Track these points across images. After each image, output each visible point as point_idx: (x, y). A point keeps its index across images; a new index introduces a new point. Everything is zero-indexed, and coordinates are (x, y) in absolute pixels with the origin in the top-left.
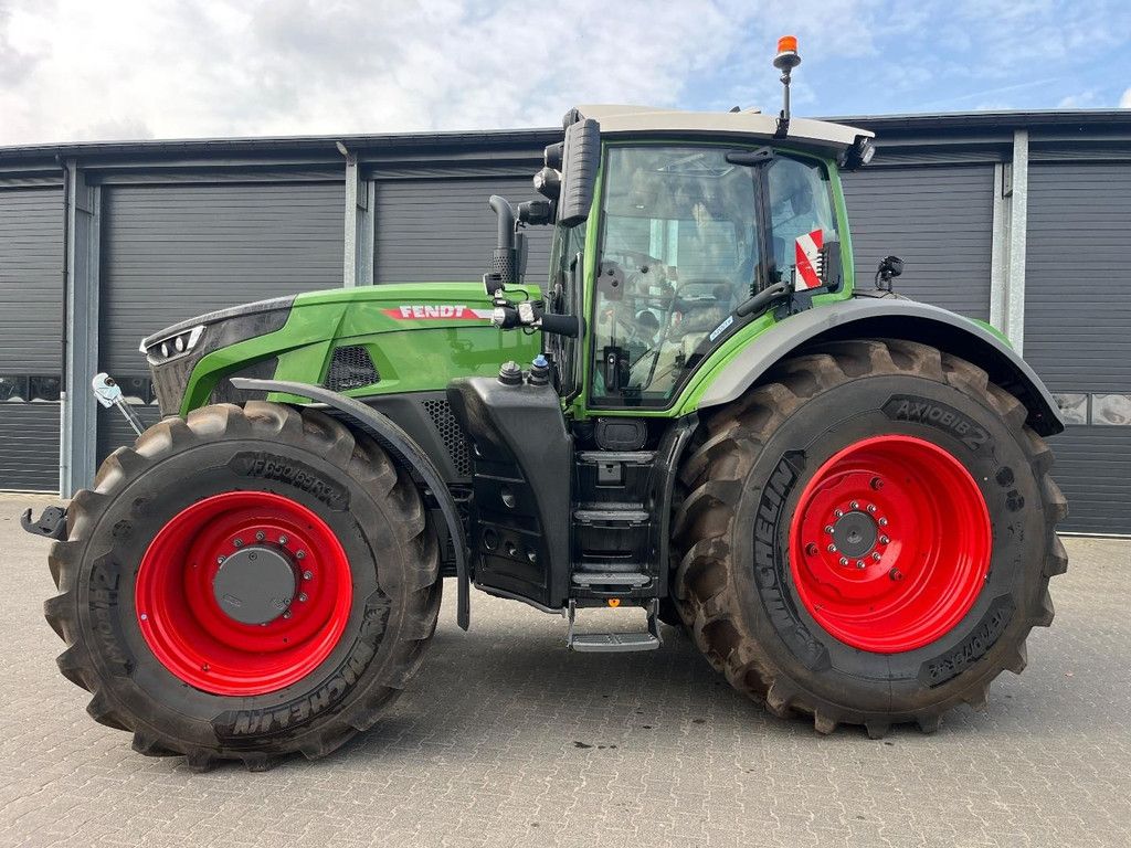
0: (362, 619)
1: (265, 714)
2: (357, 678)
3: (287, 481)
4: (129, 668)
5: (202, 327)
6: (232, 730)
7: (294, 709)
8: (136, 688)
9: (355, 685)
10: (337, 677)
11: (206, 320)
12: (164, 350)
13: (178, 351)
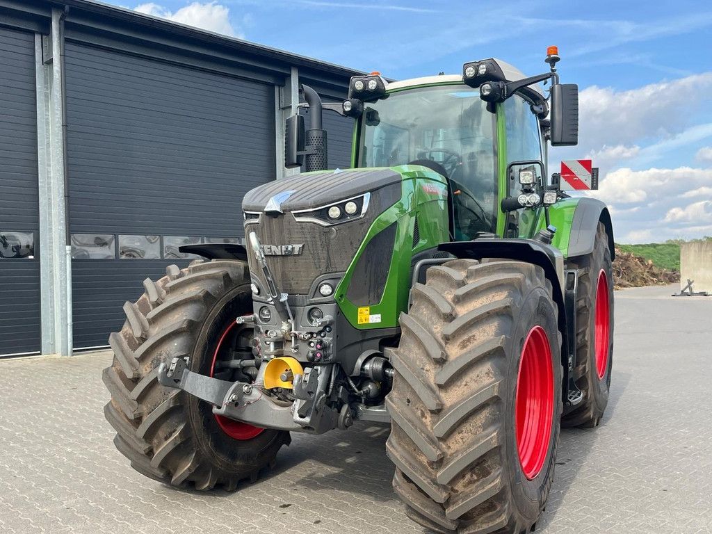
5: (369, 193)
11: (372, 188)
12: (335, 212)
13: (349, 214)
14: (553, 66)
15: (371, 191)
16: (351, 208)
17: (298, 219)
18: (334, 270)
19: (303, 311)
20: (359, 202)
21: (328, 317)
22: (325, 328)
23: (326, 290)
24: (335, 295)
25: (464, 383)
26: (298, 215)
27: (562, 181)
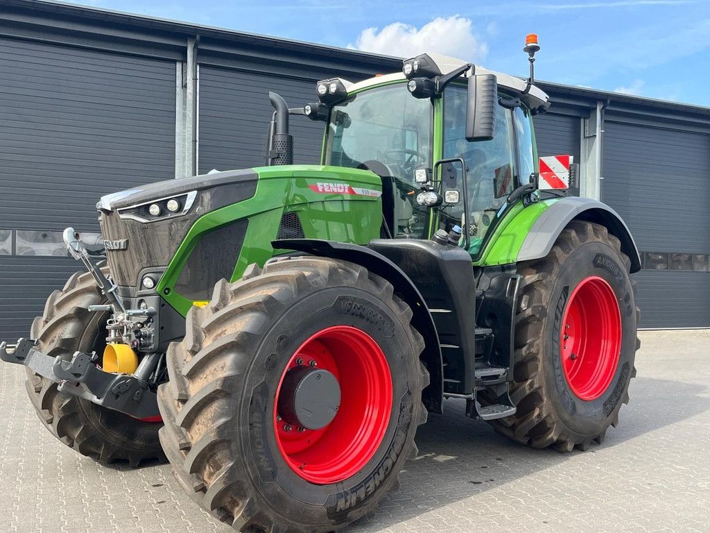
0: (399, 413)
1: (352, 493)
2: (398, 456)
3: (361, 316)
4: (274, 474)
5: (196, 192)
6: (336, 509)
7: (367, 485)
8: (279, 490)
9: (396, 462)
10: (387, 458)
11: (200, 186)
12: (155, 210)
13: (171, 212)
14: (532, 55)
15: (197, 189)
16: (173, 205)
17: (122, 216)
18: (156, 264)
19: (135, 301)
20: (181, 201)
21: (152, 308)
22: (149, 318)
23: (148, 282)
24: (159, 288)
25: (205, 376)
26: (121, 212)
27: (541, 178)
